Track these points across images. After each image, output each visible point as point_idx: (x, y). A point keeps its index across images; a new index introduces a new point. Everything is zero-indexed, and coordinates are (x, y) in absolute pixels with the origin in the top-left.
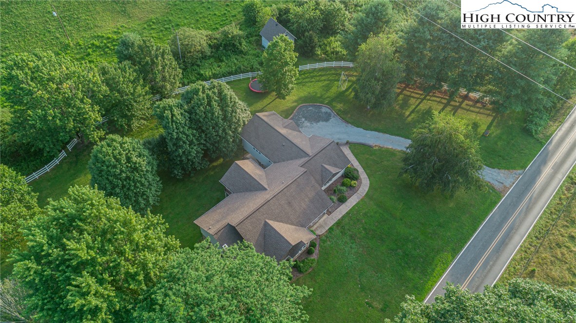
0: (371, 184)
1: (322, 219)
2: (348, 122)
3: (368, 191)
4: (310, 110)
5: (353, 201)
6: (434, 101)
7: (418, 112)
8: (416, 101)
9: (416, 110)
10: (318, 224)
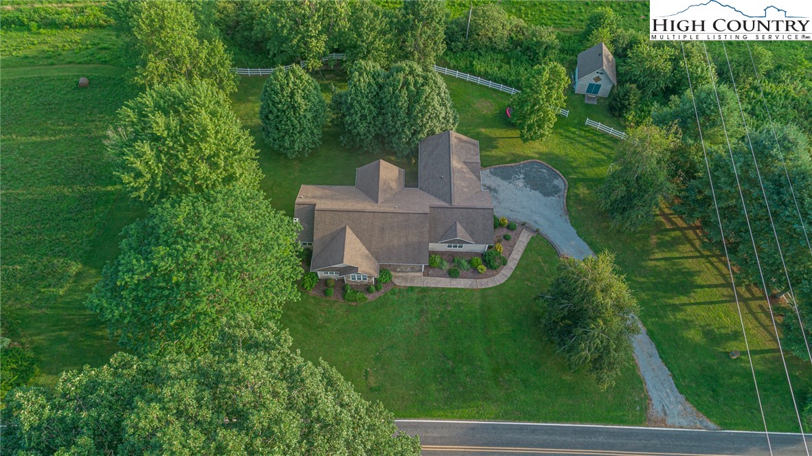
0: (503, 284)
1: (413, 274)
2: (568, 212)
3: (491, 288)
4: (541, 172)
5: (461, 283)
6: (716, 268)
7: (675, 264)
8: (691, 251)
9: (675, 260)
10: (405, 274)
